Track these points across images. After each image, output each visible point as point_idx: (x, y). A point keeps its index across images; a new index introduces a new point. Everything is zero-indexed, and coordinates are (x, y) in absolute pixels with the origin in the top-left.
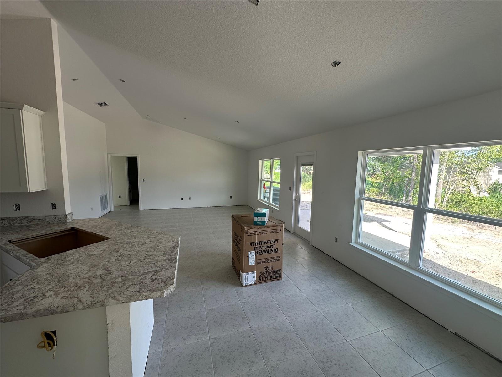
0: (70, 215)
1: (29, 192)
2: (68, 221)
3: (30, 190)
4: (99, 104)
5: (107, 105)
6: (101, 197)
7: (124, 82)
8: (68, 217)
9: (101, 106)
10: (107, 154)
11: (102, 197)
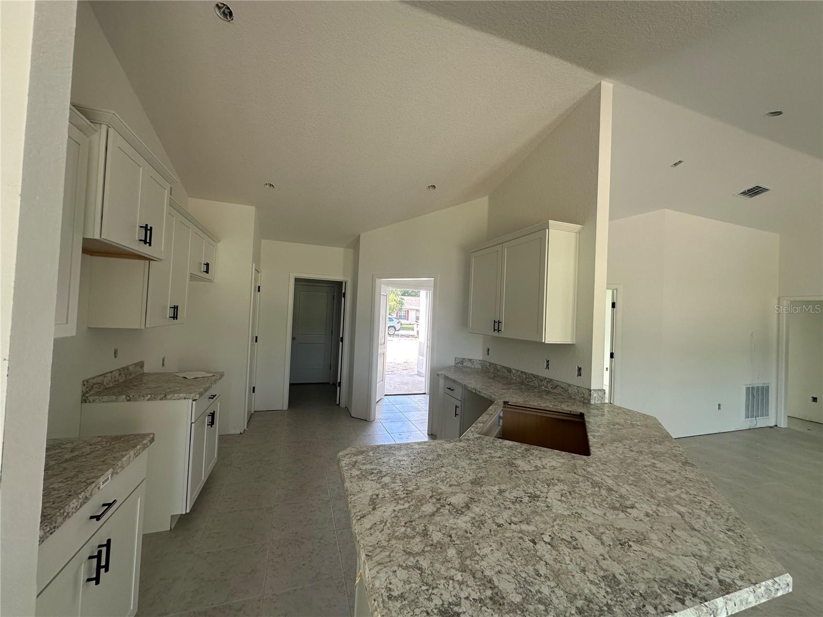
0: (600, 392)
1: (544, 343)
2: (593, 403)
3: (546, 340)
4: (744, 193)
5: (765, 190)
6: (748, 389)
7: (780, 113)
8: (594, 395)
9: (751, 196)
10: (779, 298)
11: (753, 388)
